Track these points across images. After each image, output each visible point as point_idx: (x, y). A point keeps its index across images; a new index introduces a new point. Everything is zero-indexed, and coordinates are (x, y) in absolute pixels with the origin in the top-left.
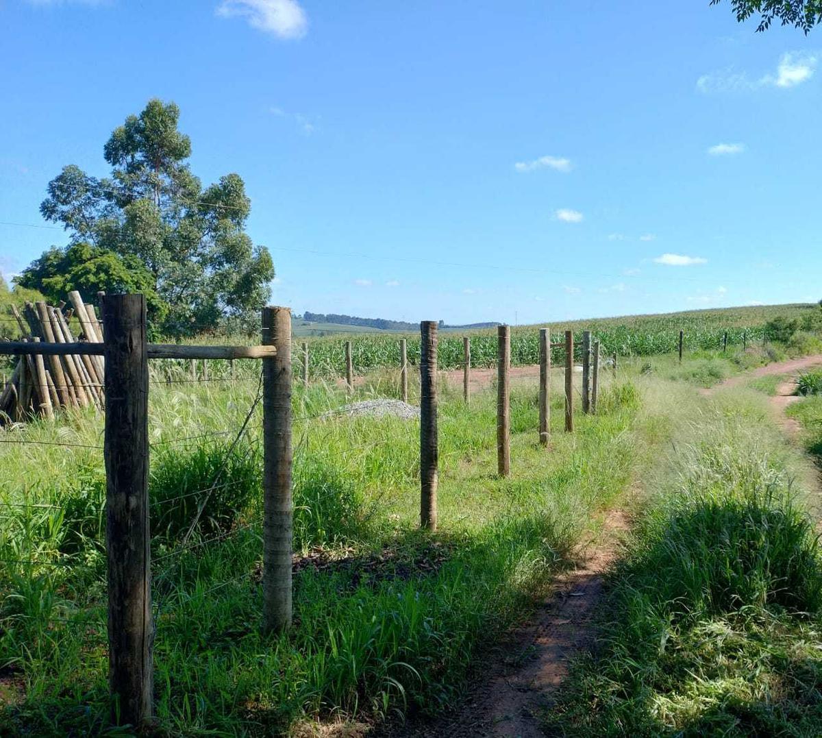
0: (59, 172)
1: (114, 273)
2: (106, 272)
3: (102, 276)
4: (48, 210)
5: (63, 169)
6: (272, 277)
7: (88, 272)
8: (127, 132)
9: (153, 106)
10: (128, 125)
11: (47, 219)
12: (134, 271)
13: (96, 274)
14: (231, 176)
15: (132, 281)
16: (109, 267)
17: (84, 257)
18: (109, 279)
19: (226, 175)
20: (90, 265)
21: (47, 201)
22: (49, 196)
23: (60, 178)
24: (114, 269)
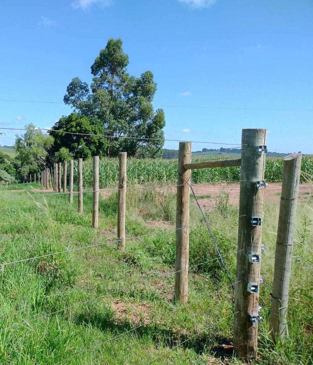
0: (71, 81)
1: (83, 126)
2: (80, 126)
3: (78, 128)
4: (66, 100)
5: (72, 80)
6: (164, 126)
7: (72, 126)
8: (101, 58)
9: (110, 42)
10: (101, 54)
11: (66, 104)
12: (95, 125)
13: (76, 127)
14: (146, 73)
15: (92, 130)
16: (82, 123)
17: (73, 119)
18: (81, 129)
19: (144, 72)
20: (74, 124)
21: (66, 96)
22: (67, 93)
23: (71, 84)
24: (84, 125)
